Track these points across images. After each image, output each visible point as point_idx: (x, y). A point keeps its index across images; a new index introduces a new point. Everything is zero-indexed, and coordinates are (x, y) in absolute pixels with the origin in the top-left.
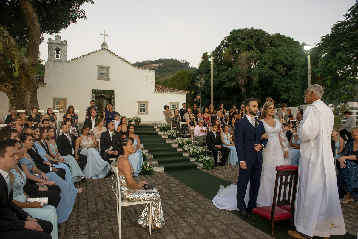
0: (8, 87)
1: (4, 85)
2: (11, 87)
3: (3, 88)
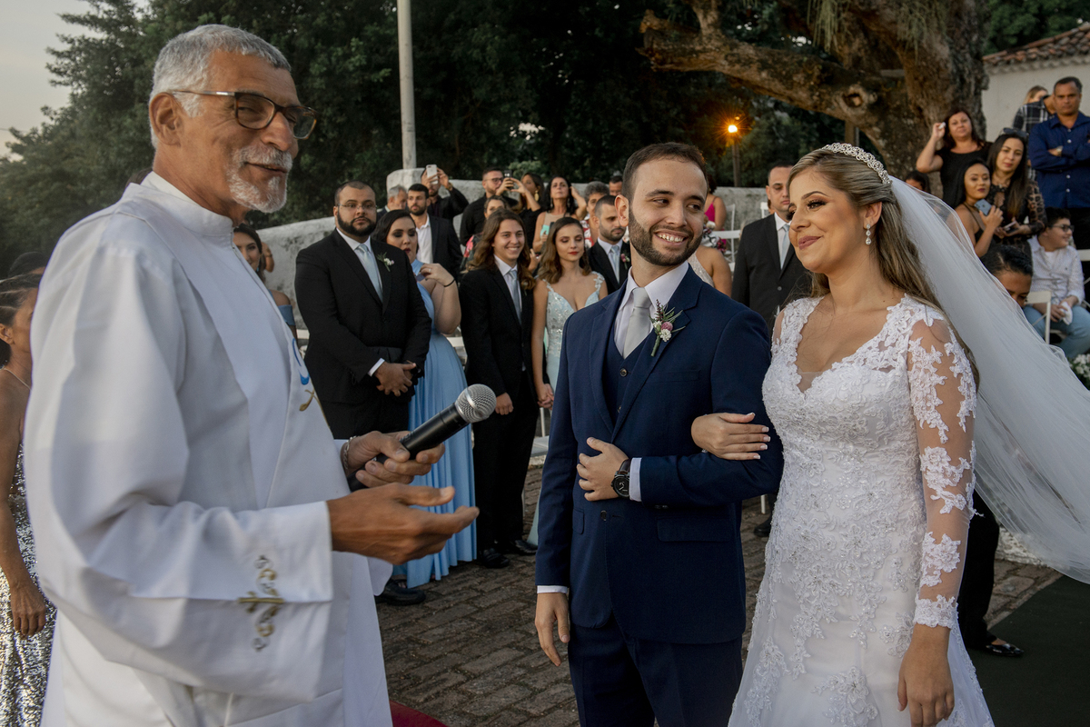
0: (857, 101)
1: (844, 97)
2: (868, 98)
3: (840, 108)
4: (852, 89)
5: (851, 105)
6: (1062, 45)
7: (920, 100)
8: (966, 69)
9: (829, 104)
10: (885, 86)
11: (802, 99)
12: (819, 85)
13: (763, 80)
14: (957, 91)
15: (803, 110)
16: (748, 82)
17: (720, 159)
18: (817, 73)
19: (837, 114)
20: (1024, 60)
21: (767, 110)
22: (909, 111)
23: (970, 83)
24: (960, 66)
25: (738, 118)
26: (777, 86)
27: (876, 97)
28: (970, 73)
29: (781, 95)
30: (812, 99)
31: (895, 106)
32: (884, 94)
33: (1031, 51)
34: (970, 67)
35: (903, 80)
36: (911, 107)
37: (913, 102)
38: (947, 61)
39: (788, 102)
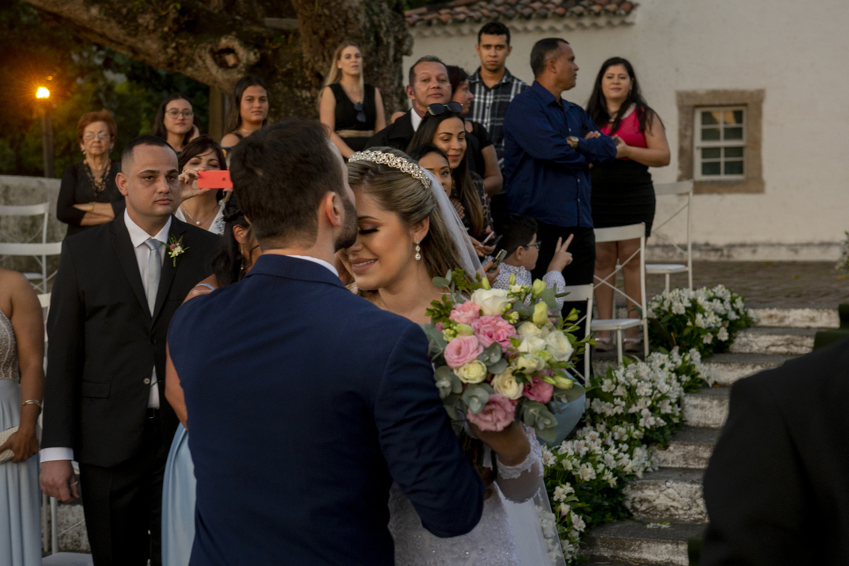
0: (231, 59)
1: (212, 52)
2: (247, 56)
3: (207, 68)
4: (224, 42)
5: (223, 65)
6: (498, 5)
7: (320, 64)
8: (383, 24)
9: (190, 62)
10: (271, 40)
11: (151, 52)
12: (176, 33)
13: (93, 20)
14: (370, 54)
15: (150, 68)
16: (68, 20)
17: (23, 136)
18: (173, 15)
19: (201, 77)
20: (450, 21)
21: (93, 69)
22: (304, 78)
23: (388, 43)
24: (375, 18)
25: (50, 78)
26: (114, 30)
27: (258, 55)
28: (388, 31)
29: (120, 44)
30: (166, 53)
31: (285, 70)
32: (270, 52)
33: (458, 10)
34: (388, 21)
35: (296, 34)
36: (307, 73)
37: (310, 65)
38: (358, 11)
39: (131, 54)
